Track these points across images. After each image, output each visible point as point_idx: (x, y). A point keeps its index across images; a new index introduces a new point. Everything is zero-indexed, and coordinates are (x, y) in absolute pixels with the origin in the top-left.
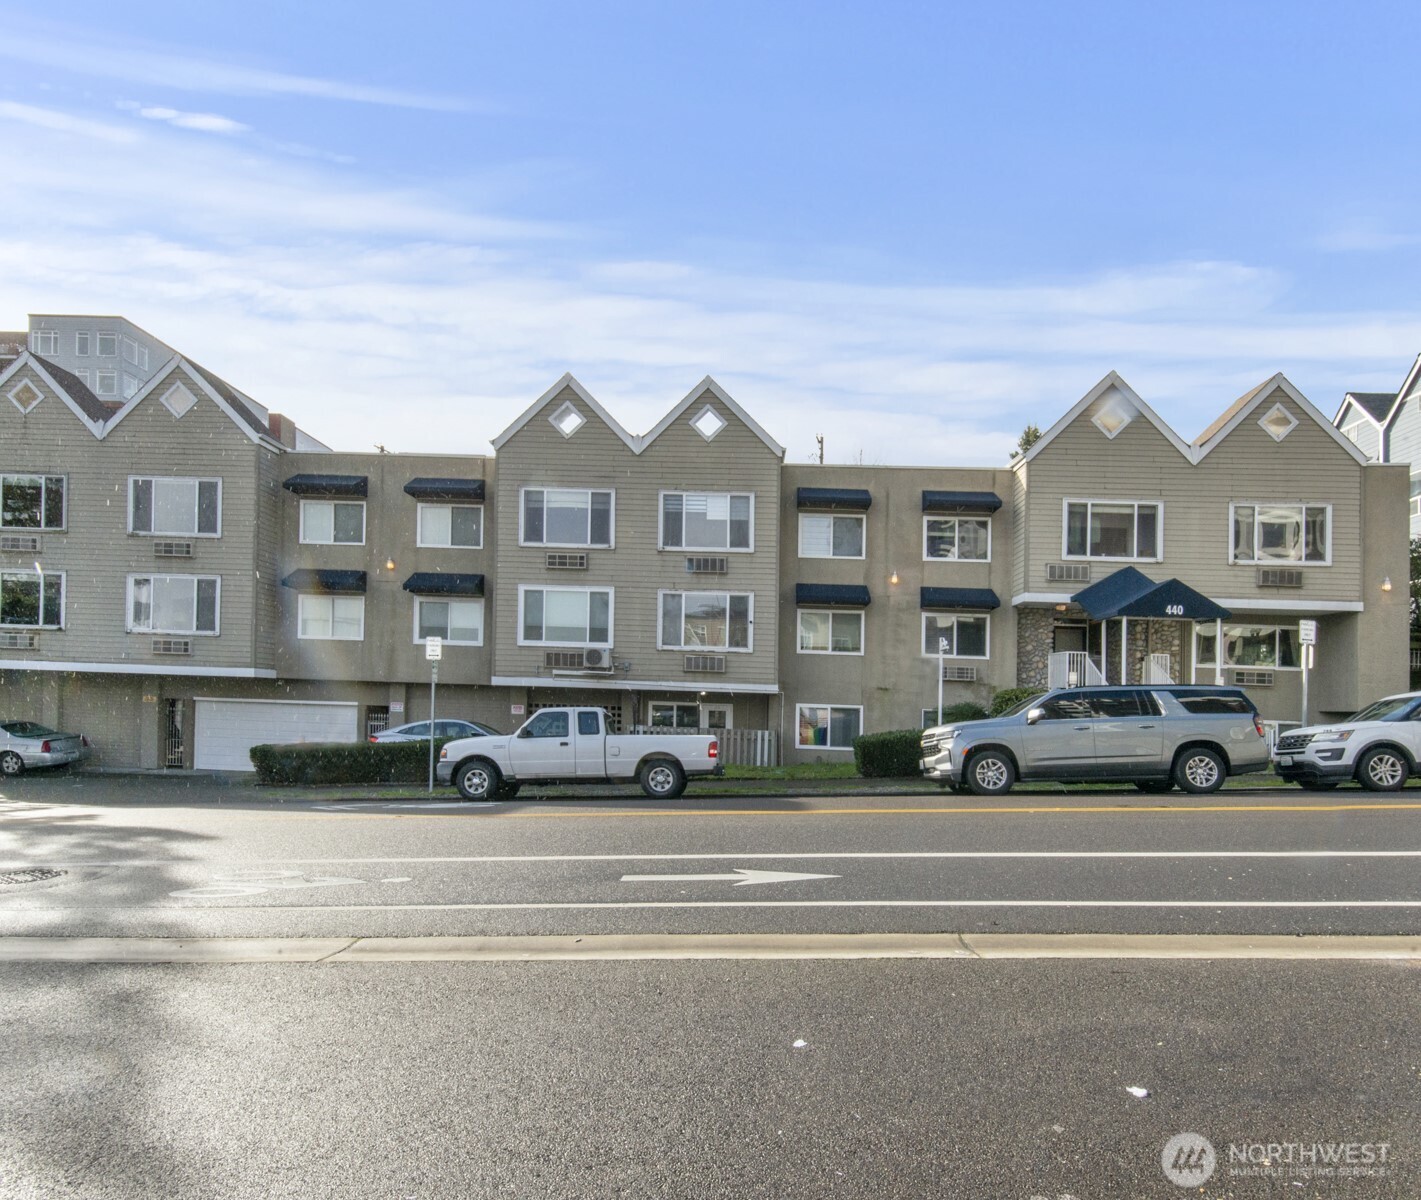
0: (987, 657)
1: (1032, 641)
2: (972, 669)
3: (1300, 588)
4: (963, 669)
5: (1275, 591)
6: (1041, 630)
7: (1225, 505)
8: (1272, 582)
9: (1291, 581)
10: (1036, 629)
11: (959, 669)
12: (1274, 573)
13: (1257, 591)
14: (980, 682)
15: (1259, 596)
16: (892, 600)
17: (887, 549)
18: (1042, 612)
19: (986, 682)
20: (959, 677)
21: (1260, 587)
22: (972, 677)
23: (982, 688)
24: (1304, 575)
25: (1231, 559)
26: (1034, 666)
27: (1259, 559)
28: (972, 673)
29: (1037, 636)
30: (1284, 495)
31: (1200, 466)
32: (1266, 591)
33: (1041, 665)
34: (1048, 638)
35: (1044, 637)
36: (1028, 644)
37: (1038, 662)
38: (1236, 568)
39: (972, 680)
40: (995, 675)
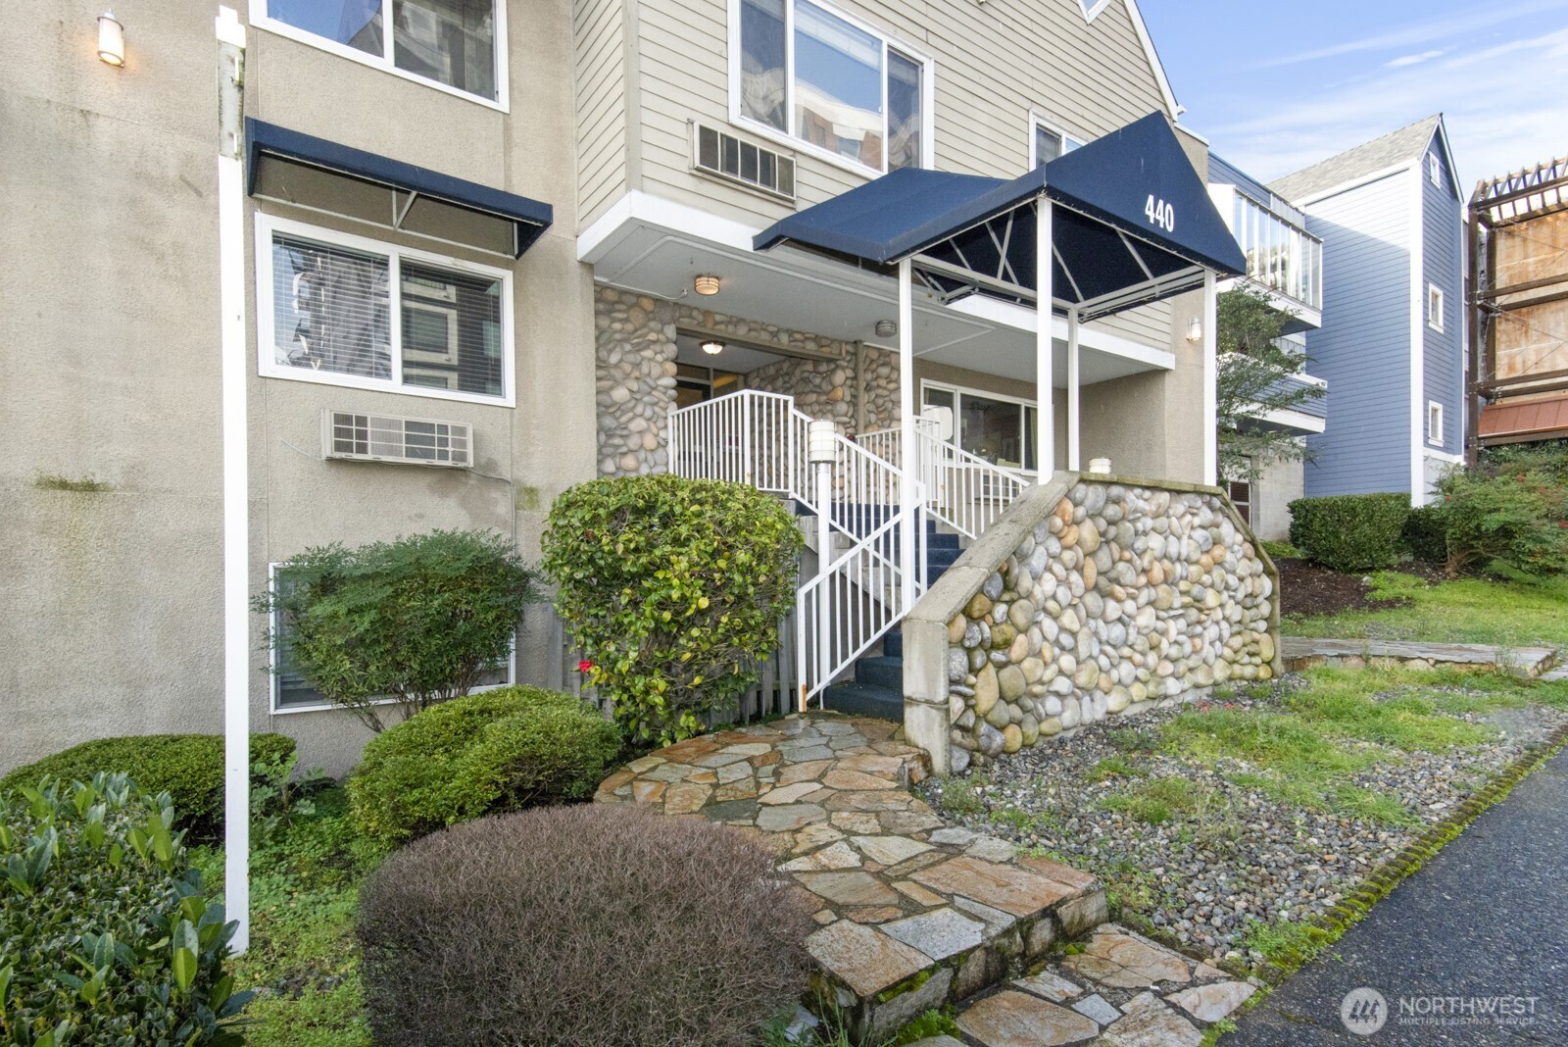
0: (509, 398)
1: (627, 376)
2: (462, 431)
4: (430, 427)
6: (648, 353)
10: (638, 348)
11: (410, 425)
14: (487, 476)
16: (104, 133)
18: (648, 305)
19: (507, 476)
20: (410, 453)
22: (462, 457)
23: (495, 494)
26: (633, 443)
28: (463, 444)
29: (637, 365)
33: (650, 441)
34: (662, 375)
35: (656, 371)
36: (617, 383)
37: (641, 433)
39: (461, 465)
40: (531, 450)
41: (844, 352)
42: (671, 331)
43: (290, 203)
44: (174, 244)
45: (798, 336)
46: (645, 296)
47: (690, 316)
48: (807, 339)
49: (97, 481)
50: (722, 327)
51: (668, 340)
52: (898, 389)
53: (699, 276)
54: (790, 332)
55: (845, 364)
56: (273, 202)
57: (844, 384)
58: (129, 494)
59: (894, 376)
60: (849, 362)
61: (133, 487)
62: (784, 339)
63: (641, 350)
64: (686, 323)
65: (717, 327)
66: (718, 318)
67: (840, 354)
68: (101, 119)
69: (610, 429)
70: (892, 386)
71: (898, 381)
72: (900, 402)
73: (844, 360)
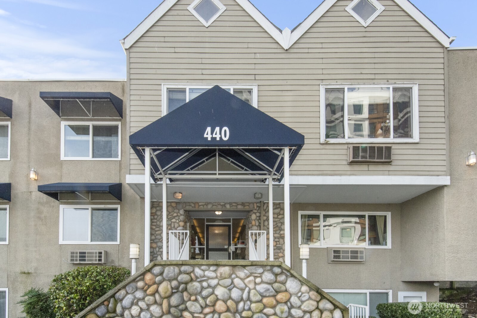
0: (117, 242)
2: (100, 253)
3: (389, 163)
5: (364, 167)
7: (316, 88)
8: (363, 157)
9: (380, 156)
12: (365, 150)
13: (348, 168)
15: (349, 173)
16: (34, 196)
17: (29, 150)
19: (117, 264)
21: (352, 163)
24: (393, 152)
25: (323, 139)
27: (349, 138)
28: (101, 257)
30: (372, 77)
31: (292, 51)
32: (357, 167)
38: (327, 147)
39: (100, 262)
40: (124, 256)
41: (255, 207)
42: (182, 212)
43: (67, 201)
44: (44, 216)
45: (234, 204)
46: (173, 202)
47: (190, 206)
48: (238, 204)
49: (30, 272)
50: (202, 207)
51: (181, 215)
52: (284, 218)
53: (176, 193)
54: (230, 204)
55: (256, 211)
56: (63, 202)
57: (256, 219)
58: (35, 274)
59: (282, 212)
60: (258, 210)
61: (36, 273)
62: (228, 206)
63: (172, 220)
64: (188, 208)
65: (200, 207)
66: (200, 204)
67: (254, 208)
68: (33, 192)
69: (160, 246)
70: (280, 217)
71: (283, 214)
72: (284, 223)
73: (255, 210)
